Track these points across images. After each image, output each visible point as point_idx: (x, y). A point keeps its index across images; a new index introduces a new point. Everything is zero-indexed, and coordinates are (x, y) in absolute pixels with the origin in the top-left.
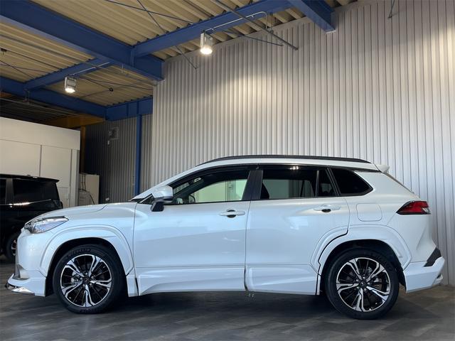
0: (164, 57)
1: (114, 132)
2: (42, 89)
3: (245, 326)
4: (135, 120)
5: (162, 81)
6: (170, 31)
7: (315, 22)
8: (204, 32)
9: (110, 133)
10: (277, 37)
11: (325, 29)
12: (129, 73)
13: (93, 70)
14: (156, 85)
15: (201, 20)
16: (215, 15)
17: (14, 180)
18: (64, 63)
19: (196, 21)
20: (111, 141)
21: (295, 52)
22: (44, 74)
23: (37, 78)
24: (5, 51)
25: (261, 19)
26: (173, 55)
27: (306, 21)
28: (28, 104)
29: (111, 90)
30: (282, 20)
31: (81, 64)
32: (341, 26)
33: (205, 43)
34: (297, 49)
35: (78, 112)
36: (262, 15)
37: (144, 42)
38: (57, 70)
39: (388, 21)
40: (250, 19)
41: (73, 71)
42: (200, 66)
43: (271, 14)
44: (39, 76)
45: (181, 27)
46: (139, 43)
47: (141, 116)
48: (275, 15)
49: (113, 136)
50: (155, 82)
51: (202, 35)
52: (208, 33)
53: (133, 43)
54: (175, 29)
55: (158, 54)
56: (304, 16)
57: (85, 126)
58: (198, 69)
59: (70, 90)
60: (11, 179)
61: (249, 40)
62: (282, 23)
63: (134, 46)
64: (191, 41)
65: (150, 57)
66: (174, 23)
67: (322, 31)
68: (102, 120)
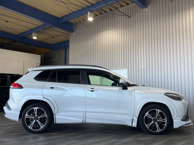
0: (74, 23)
1: (55, 55)
2: (24, 38)
3: (99, 140)
4: (64, 50)
5: (73, 33)
6: (75, 11)
7: (138, 5)
8: (89, 11)
9: (53, 56)
10: (121, 12)
11: (143, 8)
12: (59, 30)
13: (44, 29)
14: (70, 35)
15: (88, 6)
16: (94, 3)
17: (10, 76)
18: (32, 26)
19: (86, 6)
20: (54, 59)
21: (129, 18)
22: (25, 31)
23: (22, 33)
24: (8, 22)
25: (114, 4)
26: (78, 21)
27: (134, 4)
28: (19, 44)
29: (53, 37)
30: (124, 5)
31: (39, 26)
32: (149, 6)
33: (90, 16)
34: (130, 17)
35: (40, 47)
36: (114, 3)
37: (64, 16)
38: (29, 29)
39: (170, 3)
40: (109, 5)
41: (36, 30)
42: (89, 26)
43: (118, 2)
44: (22, 32)
45: (80, 9)
46: (63, 17)
47: (66, 48)
48: (120, 2)
49: (55, 57)
50: (70, 33)
51: (89, 12)
52: (91, 11)
53: (60, 17)
54: (77, 10)
55: (70, 21)
56: (133, 3)
57: (44, 53)
58: (88, 27)
59: (35, 38)
60: (9, 76)
61: (110, 14)
62: (124, 6)
63: (60, 18)
64: (84, 15)
65: (67, 23)
66: (77, 7)
67: (141, 9)
68: (50, 50)
